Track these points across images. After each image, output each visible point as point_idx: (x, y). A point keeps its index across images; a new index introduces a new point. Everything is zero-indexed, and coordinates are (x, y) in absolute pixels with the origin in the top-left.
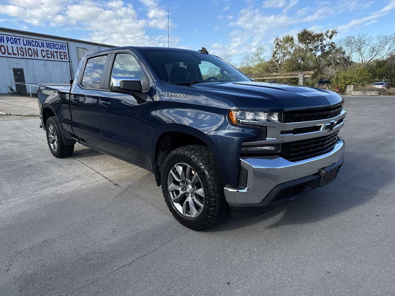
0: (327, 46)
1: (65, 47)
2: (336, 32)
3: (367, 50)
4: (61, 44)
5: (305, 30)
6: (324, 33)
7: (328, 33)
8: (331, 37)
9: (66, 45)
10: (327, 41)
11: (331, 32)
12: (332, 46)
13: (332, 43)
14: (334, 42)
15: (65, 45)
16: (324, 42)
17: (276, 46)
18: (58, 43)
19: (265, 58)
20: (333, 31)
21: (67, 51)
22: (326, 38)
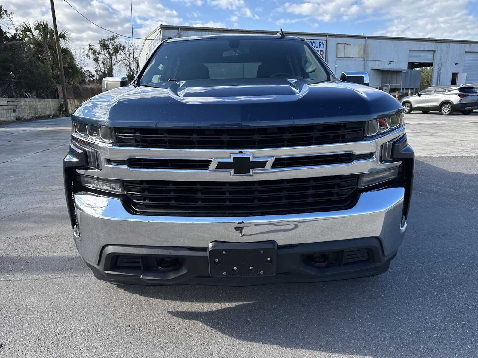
1: (323, 45)
4: (319, 41)
9: (324, 43)
15: (323, 41)
18: (315, 41)
21: (324, 50)
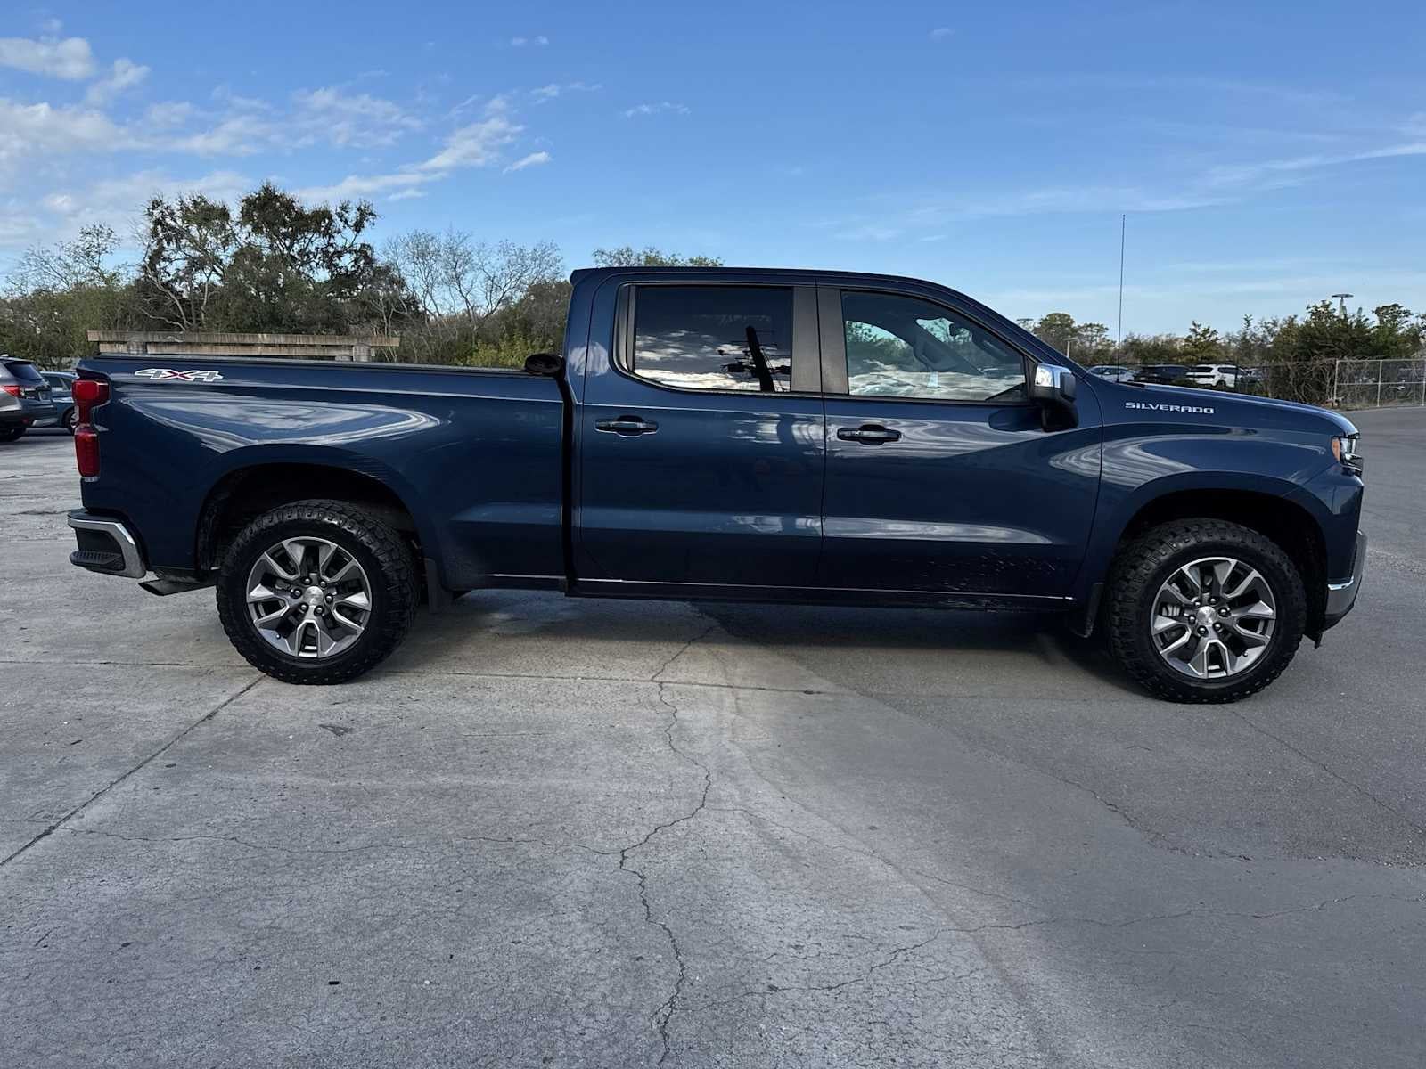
0: (349, 255)
2: (371, 214)
3: (477, 284)
5: (266, 189)
6: (334, 209)
7: (347, 212)
8: (358, 227)
10: (345, 238)
11: (355, 210)
12: (366, 257)
13: (363, 245)
14: (369, 246)
16: (339, 241)
17: (155, 228)
19: (121, 271)
20: (362, 207)
22: (341, 227)
